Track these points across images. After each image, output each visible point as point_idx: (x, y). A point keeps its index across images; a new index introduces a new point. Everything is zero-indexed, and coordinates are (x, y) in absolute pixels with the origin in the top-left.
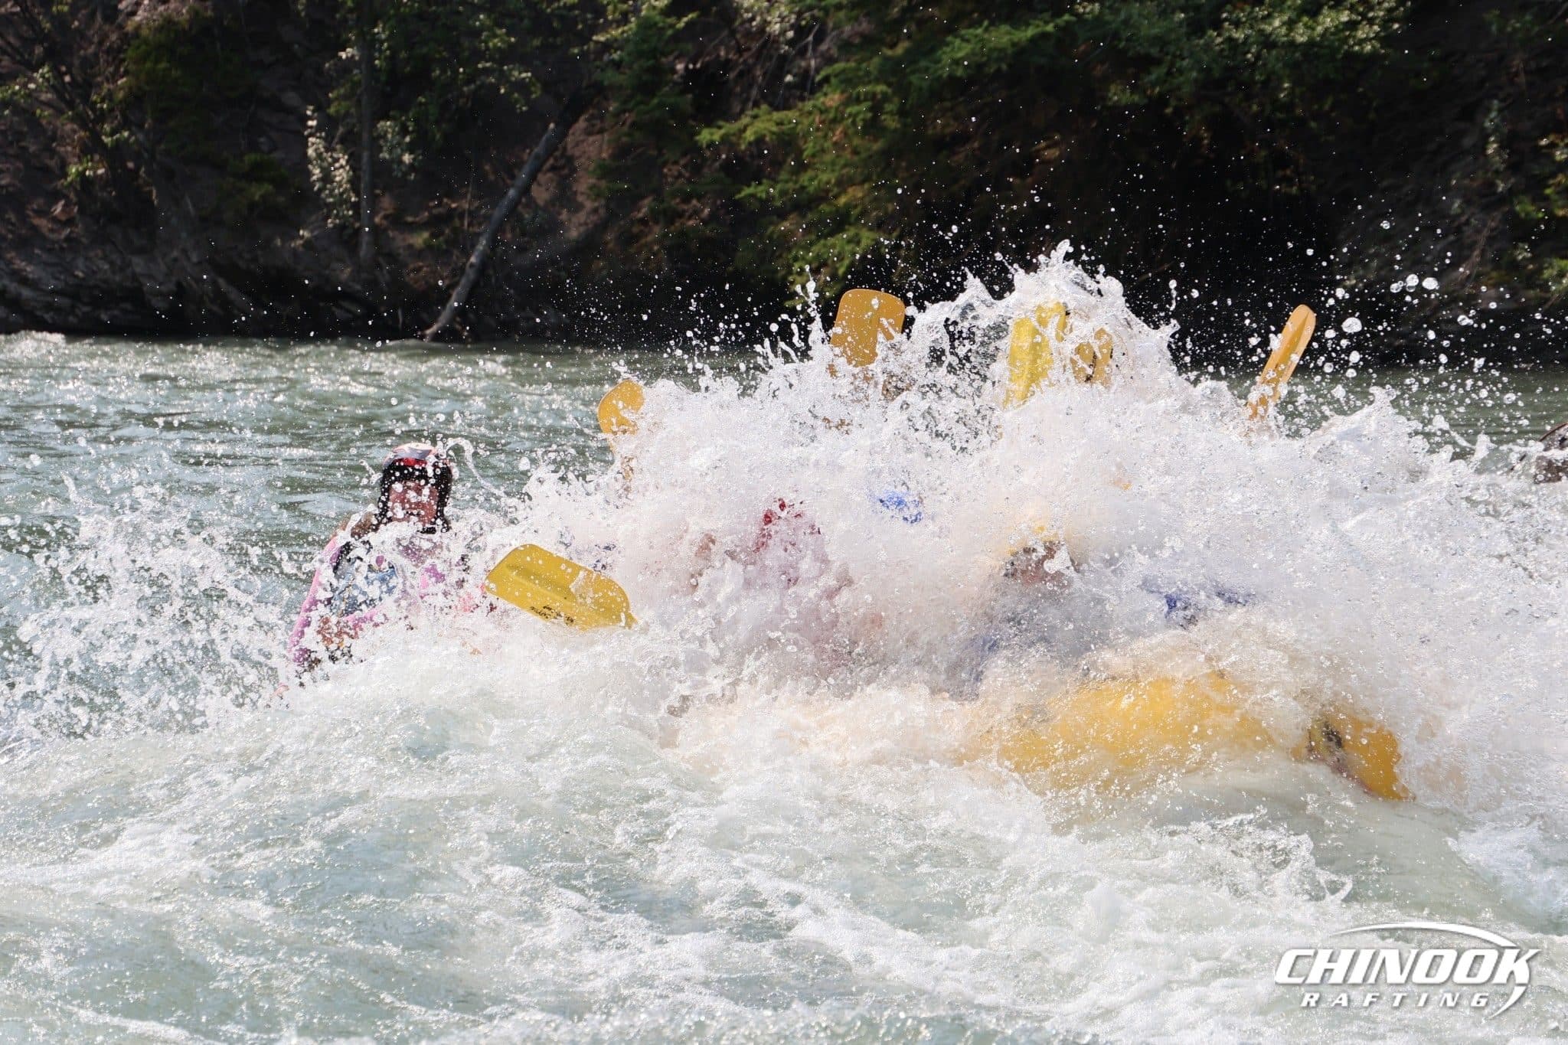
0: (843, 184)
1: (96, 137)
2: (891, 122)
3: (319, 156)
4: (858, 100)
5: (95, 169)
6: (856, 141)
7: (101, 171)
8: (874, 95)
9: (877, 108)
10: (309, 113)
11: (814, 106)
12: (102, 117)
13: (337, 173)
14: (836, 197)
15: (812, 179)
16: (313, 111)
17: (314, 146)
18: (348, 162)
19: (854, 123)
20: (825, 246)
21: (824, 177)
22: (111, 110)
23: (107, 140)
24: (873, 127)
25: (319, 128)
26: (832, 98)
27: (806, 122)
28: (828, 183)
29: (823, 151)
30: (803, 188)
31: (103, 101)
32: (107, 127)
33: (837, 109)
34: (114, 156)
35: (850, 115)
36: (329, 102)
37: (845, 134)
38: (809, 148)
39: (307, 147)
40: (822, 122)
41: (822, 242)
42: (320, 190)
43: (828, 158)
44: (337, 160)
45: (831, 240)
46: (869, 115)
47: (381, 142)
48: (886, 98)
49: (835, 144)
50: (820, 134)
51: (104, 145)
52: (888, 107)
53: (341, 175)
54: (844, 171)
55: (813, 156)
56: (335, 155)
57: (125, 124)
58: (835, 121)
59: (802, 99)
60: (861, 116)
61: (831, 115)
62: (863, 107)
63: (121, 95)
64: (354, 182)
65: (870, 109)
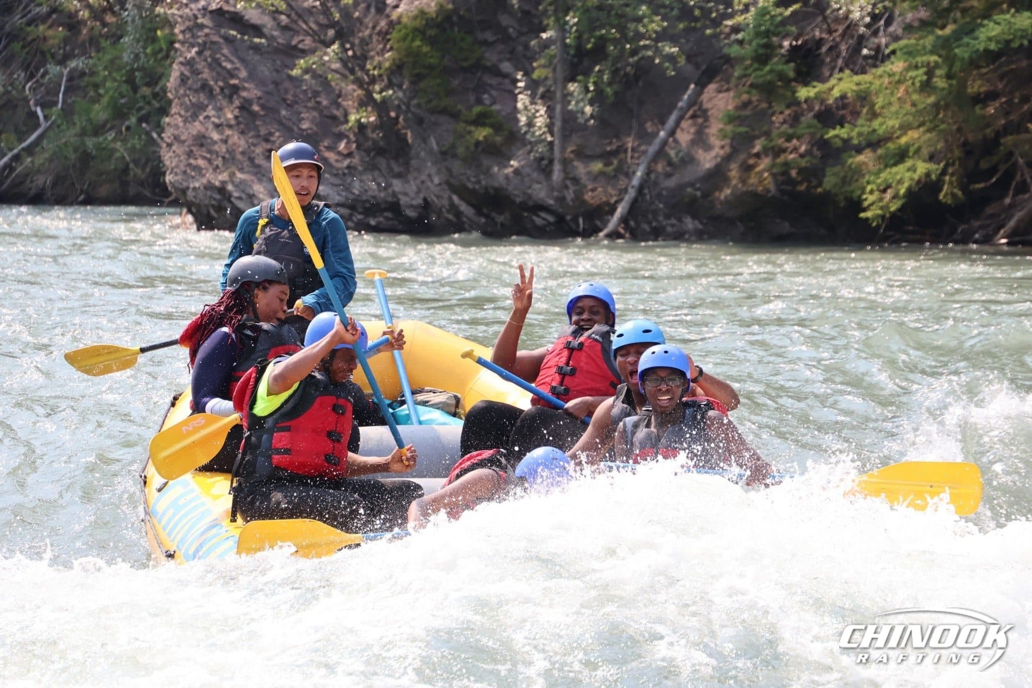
0: (905, 128)
1: (369, 94)
2: (940, 82)
3: (526, 108)
4: (916, 67)
5: (367, 117)
6: (915, 97)
7: (372, 119)
8: (928, 63)
9: (930, 73)
10: (519, 77)
11: (884, 72)
12: (373, 80)
13: (537, 120)
14: (898, 138)
15: (881, 124)
16: (523, 76)
17: (523, 100)
18: (546, 112)
19: (913, 84)
20: (890, 173)
21: (890, 123)
22: (380, 76)
23: (377, 96)
24: (927, 86)
25: (526, 88)
26: (897, 66)
27: (877, 82)
28: (893, 127)
29: (890, 104)
30: (874, 131)
31: (374, 68)
32: (377, 88)
33: (901, 73)
34: (382, 108)
35: (911, 78)
36: (534, 69)
37: (906, 91)
38: (879, 102)
39: (516, 101)
40: (890, 83)
41: (888, 170)
42: (526, 133)
43: (893, 109)
44: (537, 111)
45: (894, 169)
46: (925, 77)
47: (569, 98)
48: (937, 66)
49: (899, 99)
50: (888, 91)
51: (374, 100)
52: (939, 72)
53: (541, 121)
54: (905, 119)
55: (883, 107)
56: (537, 107)
57: (390, 85)
58: (899, 82)
59: (875, 66)
60: (919, 79)
61: (897, 78)
62: (922, 71)
63: (387, 64)
64: (550, 127)
65: (926, 73)
